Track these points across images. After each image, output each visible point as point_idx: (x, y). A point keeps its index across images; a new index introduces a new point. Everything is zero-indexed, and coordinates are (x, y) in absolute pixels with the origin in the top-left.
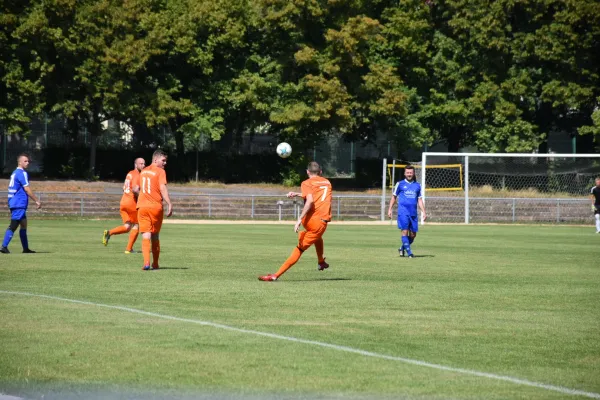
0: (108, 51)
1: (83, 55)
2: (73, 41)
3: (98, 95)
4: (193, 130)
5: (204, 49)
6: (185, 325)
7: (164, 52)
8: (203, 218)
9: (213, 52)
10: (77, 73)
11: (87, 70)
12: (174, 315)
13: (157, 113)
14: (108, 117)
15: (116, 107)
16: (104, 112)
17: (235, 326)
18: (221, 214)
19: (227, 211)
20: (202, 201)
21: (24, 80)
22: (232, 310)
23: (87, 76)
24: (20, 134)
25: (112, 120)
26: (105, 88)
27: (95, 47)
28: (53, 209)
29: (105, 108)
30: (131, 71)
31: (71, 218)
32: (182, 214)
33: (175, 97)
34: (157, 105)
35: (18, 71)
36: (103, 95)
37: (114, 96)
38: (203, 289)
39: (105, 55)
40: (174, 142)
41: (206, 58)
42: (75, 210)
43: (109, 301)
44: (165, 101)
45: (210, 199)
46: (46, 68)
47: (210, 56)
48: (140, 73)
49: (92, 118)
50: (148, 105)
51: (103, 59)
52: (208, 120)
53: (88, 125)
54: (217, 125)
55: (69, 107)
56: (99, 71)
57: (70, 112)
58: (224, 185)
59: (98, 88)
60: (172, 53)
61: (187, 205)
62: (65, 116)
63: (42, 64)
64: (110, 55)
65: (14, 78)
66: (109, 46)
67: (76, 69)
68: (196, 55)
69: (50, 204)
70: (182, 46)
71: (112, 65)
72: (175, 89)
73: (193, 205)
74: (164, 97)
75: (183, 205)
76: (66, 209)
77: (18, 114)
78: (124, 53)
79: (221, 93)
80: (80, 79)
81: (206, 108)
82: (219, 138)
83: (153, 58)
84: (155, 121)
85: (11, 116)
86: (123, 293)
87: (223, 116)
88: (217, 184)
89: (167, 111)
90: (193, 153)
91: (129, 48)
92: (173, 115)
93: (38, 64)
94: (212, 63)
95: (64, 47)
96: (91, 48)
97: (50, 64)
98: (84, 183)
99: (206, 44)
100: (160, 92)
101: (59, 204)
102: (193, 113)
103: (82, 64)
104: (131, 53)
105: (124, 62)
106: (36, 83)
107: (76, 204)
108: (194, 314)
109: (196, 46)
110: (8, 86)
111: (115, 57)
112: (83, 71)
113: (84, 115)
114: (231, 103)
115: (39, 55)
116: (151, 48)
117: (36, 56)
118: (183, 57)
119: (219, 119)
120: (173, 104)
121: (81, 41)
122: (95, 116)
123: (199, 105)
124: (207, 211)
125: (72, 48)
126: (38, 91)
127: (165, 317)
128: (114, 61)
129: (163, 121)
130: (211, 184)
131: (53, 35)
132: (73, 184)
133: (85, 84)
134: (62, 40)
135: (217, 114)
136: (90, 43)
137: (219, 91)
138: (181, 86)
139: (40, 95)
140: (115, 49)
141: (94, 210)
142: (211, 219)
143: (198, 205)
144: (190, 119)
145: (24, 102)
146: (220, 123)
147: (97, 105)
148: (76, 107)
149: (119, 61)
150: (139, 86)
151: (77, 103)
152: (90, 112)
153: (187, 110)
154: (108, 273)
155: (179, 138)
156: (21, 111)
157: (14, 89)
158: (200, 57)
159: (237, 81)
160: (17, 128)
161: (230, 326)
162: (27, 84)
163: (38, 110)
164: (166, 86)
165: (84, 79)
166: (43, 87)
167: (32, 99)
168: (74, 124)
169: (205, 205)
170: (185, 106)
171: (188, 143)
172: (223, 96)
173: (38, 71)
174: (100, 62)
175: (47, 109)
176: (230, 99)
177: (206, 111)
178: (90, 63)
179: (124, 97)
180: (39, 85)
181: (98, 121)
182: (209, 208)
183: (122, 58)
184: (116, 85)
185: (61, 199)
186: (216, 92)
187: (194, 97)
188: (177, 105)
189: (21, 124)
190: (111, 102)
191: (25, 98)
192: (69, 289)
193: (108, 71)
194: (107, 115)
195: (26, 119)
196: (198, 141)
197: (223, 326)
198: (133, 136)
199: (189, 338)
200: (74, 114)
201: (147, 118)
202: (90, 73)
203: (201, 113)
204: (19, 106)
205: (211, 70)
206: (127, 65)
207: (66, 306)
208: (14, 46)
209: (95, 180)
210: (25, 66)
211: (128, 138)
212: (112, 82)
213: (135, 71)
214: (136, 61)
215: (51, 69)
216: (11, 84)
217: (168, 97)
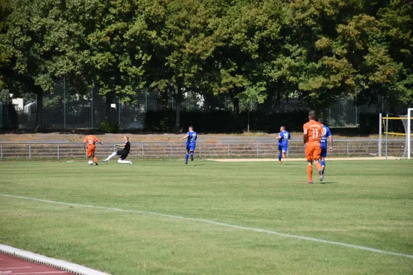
0: (187, 45)
1: (171, 49)
2: (164, 39)
3: (181, 75)
4: (246, 97)
5: (252, 41)
6: (248, 232)
7: (225, 44)
8: (253, 157)
9: (259, 43)
10: (167, 61)
11: (174, 58)
12: (239, 225)
13: (220, 86)
14: (188, 90)
15: (193, 83)
16: (185, 86)
17: (282, 232)
18: (265, 154)
19: (269, 152)
20: (254, 145)
21: (131, 67)
22: (278, 221)
23: (174, 63)
24: (129, 102)
25: (190, 92)
26: (185, 70)
27: (178, 43)
28: (152, 154)
29: (186, 84)
30: (202, 58)
31: (164, 159)
32: (239, 155)
33: (233, 74)
34: (221, 80)
35: (128, 61)
36: (184, 75)
37: (192, 75)
38: (257, 207)
39: (185, 48)
40: (232, 106)
41: (253, 47)
42: (167, 153)
43: (195, 216)
44: (226, 78)
45: (257, 144)
46: (146, 58)
47: (256, 46)
48: (209, 59)
49: (176, 91)
50: (215, 81)
51: (184, 51)
52: (256, 90)
53: (174, 96)
54: (262, 93)
55: (162, 84)
56: (181, 59)
57: (162, 87)
58: (267, 134)
59: (181, 70)
60: (231, 45)
61: (242, 149)
62: (159, 90)
63: (143, 55)
64: (188, 48)
65: (125, 65)
66: (188, 42)
67: (166, 58)
68: (247, 46)
69: (150, 150)
70: (237, 40)
71: (190, 55)
72: (233, 69)
73: (246, 149)
74: (225, 75)
75: (240, 149)
76: (161, 153)
77: (128, 90)
78: (198, 47)
79: (264, 71)
80: (169, 65)
81: (254, 81)
82: (263, 102)
83: (218, 48)
84: (219, 92)
85: (123, 91)
86: (203, 210)
87: (265, 86)
88: (262, 134)
89: (227, 84)
90: (246, 113)
91: (201, 43)
92: (231, 86)
93: (140, 55)
94: (257, 51)
95: (158, 43)
96: (176, 44)
97: (149, 55)
98: (173, 135)
99: (253, 37)
100: (223, 71)
101: (155, 150)
102: (245, 84)
103: (170, 54)
104: (203, 46)
105: (197, 52)
106: (140, 68)
107: (167, 150)
108: (253, 224)
109: (247, 40)
110: (121, 71)
111: (192, 49)
112: (171, 59)
113: (172, 89)
114: (271, 78)
115: (141, 49)
116: (216, 42)
117: (139, 50)
118: (238, 47)
119: (263, 89)
120: (231, 78)
121: (169, 39)
122: (179, 90)
123: (249, 80)
124: (256, 152)
125: (163, 44)
126: (141, 74)
127: (233, 226)
128: (192, 51)
129: (224, 91)
130: (259, 134)
131: (150, 36)
132: (166, 135)
133: (171, 68)
134: (156, 39)
135: (261, 85)
136: (175, 40)
137: (263, 69)
138: (237, 67)
139: (142, 76)
140: (192, 44)
141: (179, 153)
142: (259, 158)
143: (250, 149)
144: (243, 89)
145: (132, 81)
146: (264, 92)
147: (180, 82)
148: (167, 83)
149: (195, 52)
150: (209, 67)
151: (167, 81)
152: (175, 87)
153: (240, 82)
154: (192, 197)
155: (236, 102)
156: (130, 87)
157: (125, 73)
158: (250, 47)
159: (275, 62)
160: (128, 99)
161: (278, 232)
162: (134, 69)
163: (141, 86)
164: (226, 67)
165: (172, 65)
166: (144, 71)
167: (137, 79)
168: (164, 95)
169: (254, 149)
170: (239, 80)
171: (242, 107)
172: (266, 73)
173: (141, 60)
174: (182, 53)
175: (147, 86)
176: (270, 75)
177: (254, 84)
178: (175, 54)
179: (198, 76)
180: (142, 70)
181: (181, 92)
182: (258, 150)
183: (197, 50)
184: (193, 68)
185: (157, 147)
186: (260, 70)
187: (246, 74)
188: (235, 80)
189: (130, 96)
190: (190, 79)
191: (132, 79)
192: (167, 208)
193: (187, 59)
194: (186, 88)
195: (134, 93)
196: (248, 104)
197: (274, 232)
198: (205, 102)
199: (251, 241)
200: (165, 88)
201: (214, 89)
202: (176, 60)
203: (250, 85)
204: (129, 84)
205: (257, 56)
206: (199, 55)
207: (167, 220)
208: (125, 44)
209: (180, 133)
210: (132, 57)
211: (201, 104)
212: (190, 66)
213: (205, 58)
214: (206, 51)
215: (149, 59)
216: (123, 69)
217: (228, 75)
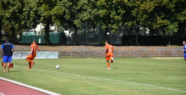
0: (142, 5)
1: (134, 7)
2: (131, 3)
3: (138, 19)
4: (168, 29)
5: (172, 3)
6: (166, 90)
7: (159, 5)
8: (171, 57)
9: (175, 4)
10: (132, 13)
11: (135, 12)
12: (162, 87)
13: (157, 24)
14: (142, 26)
15: (144, 23)
17: (182, 90)
18: (177, 55)
19: (179, 54)
20: (171, 51)
21: (116, 16)
22: (180, 85)
23: (135, 14)
24: (115, 32)
25: (143, 27)
26: (141, 17)
27: (138, 4)
28: (125, 55)
29: (140, 23)
30: (148, 11)
31: (130, 57)
32: (165, 56)
33: (163, 19)
34: (157, 21)
35: (114, 13)
36: (140, 19)
37: (143, 20)
38: (172, 79)
40: (162, 33)
41: (172, 6)
42: (132, 55)
43: (142, 82)
44: (160, 21)
45: (174, 51)
46: (123, 12)
47: (174, 6)
48: (151, 12)
49: (137, 27)
50: (154, 22)
51: (140, 8)
52: (173, 26)
53: (135, 29)
54: (176, 27)
55: (130, 24)
56: (139, 12)
57: (130, 25)
58: (178, 46)
59: (138, 17)
60: (162, 5)
61: (167, 53)
62: (128, 26)
63: (122, 11)
64: (142, 7)
65: (113, 15)
66: (142, 4)
67: (132, 12)
68: (169, 5)
69: (124, 53)
70: (165, 3)
71: (143, 10)
72: (163, 17)
73: (168, 53)
74: (159, 19)
75: (165, 53)
76: (129, 55)
77: (115, 26)
78: (147, 6)
79: (177, 17)
81: (172, 22)
82: (176, 31)
83: (156, 7)
84: (156, 27)
85: (112, 27)
86: (146, 80)
87: (178, 24)
88: (176, 46)
89: (160, 24)
90: (168, 36)
91: (148, 4)
92: (162, 25)
93: (120, 11)
94: (174, 8)
95: (128, 5)
96: (136, 5)
97: (124, 10)
98: (135, 47)
99: (172, 1)
100: (158, 18)
101: (127, 53)
102: (168, 24)
103: (133, 10)
104: (149, 6)
105: (146, 9)
106: (120, 16)
107: (132, 53)
108: (169, 86)
109: (170, 3)
110: (111, 18)
111: (144, 7)
112: (134, 12)
113: (134, 26)
114: (180, 20)
115: (121, 8)
116: (155, 4)
118: (165, 6)
119: (177, 25)
120: (162, 21)
121: (133, 3)
122: (138, 26)
123: (170, 21)
124: (173, 54)
125: (130, 5)
126: (120, 19)
127: (159, 87)
128: (144, 8)
129: (159, 27)
130: (174, 46)
131: (125, 2)
132: (132, 47)
133: (134, 16)
134: (128, 3)
135: (176, 24)
136: (136, 4)
137: (177, 16)
138: (164, 16)
140: (144, 5)
141: (137, 55)
142: (174, 57)
143: (170, 53)
144: (167, 26)
145: (116, 22)
146: (177, 27)
147: (138, 23)
148: (132, 23)
149: (145, 9)
150: (152, 16)
151: (132, 22)
152: (136, 25)
153: (166, 23)
154: (142, 74)
155: (164, 32)
156: (115, 25)
157: (113, 19)
158: (171, 6)
159: (183, 13)
160: (114, 31)
161: (180, 90)
162: (117, 17)
163: (120, 25)
164: (159, 15)
165: (134, 15)
166: (122, 18)
167: (118, 21)
168: (131, 29)
169: (172, 53)
170: (165, 22)
171: (167, 33)
172: (178, 18)
173: (120, 13)
174: (139, 9)
175: (123, 24)
176: (180, 19)
177: (173, 23)
178: (136, 9)
179: (146, 20)
180: (121, 17)
181: (138, 27)
182: (174, 54)
183: (146, 7)
184: (144, 16)
185: (127, 52)
186: (176, 17)
187: (169, 19)
188: (163, 22)
189: (115, 29)
190: (142, 21)
192: (130, 79)
193: (141, 12)
194: (141, 26)
195: (117, 28)
196: (170, 33)
197: (178, 90)
198: (149, 32)
199: (167, 94)
201: (153, 26)
202: (136, 13)
203: (171, 24)
204: (115, 24)
205: (174, 10)
206: (147, 10)
207: (129, 84)
208: (113, 6)
209: (138, 46)
210: (117, 12)
211: (148, 32)
213: (150, 11)
214: (150, 8)
215: (124, 12)
216: (112, 17)
217: (160, 19)
